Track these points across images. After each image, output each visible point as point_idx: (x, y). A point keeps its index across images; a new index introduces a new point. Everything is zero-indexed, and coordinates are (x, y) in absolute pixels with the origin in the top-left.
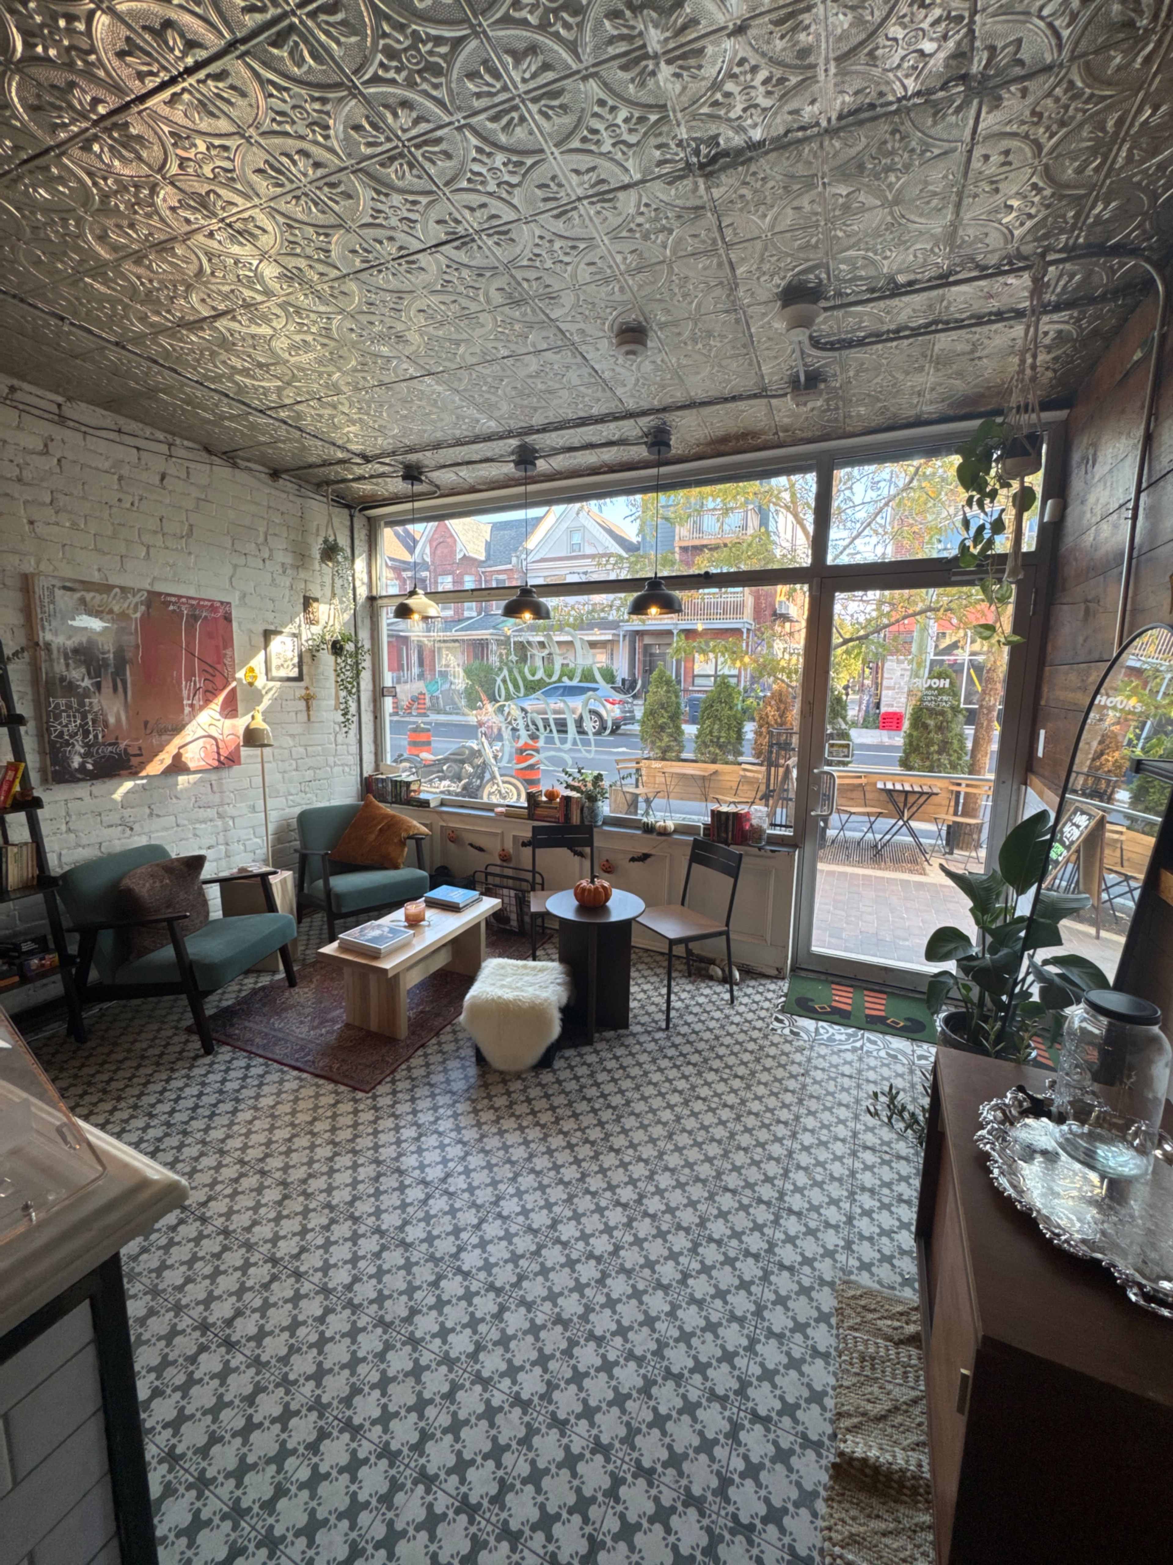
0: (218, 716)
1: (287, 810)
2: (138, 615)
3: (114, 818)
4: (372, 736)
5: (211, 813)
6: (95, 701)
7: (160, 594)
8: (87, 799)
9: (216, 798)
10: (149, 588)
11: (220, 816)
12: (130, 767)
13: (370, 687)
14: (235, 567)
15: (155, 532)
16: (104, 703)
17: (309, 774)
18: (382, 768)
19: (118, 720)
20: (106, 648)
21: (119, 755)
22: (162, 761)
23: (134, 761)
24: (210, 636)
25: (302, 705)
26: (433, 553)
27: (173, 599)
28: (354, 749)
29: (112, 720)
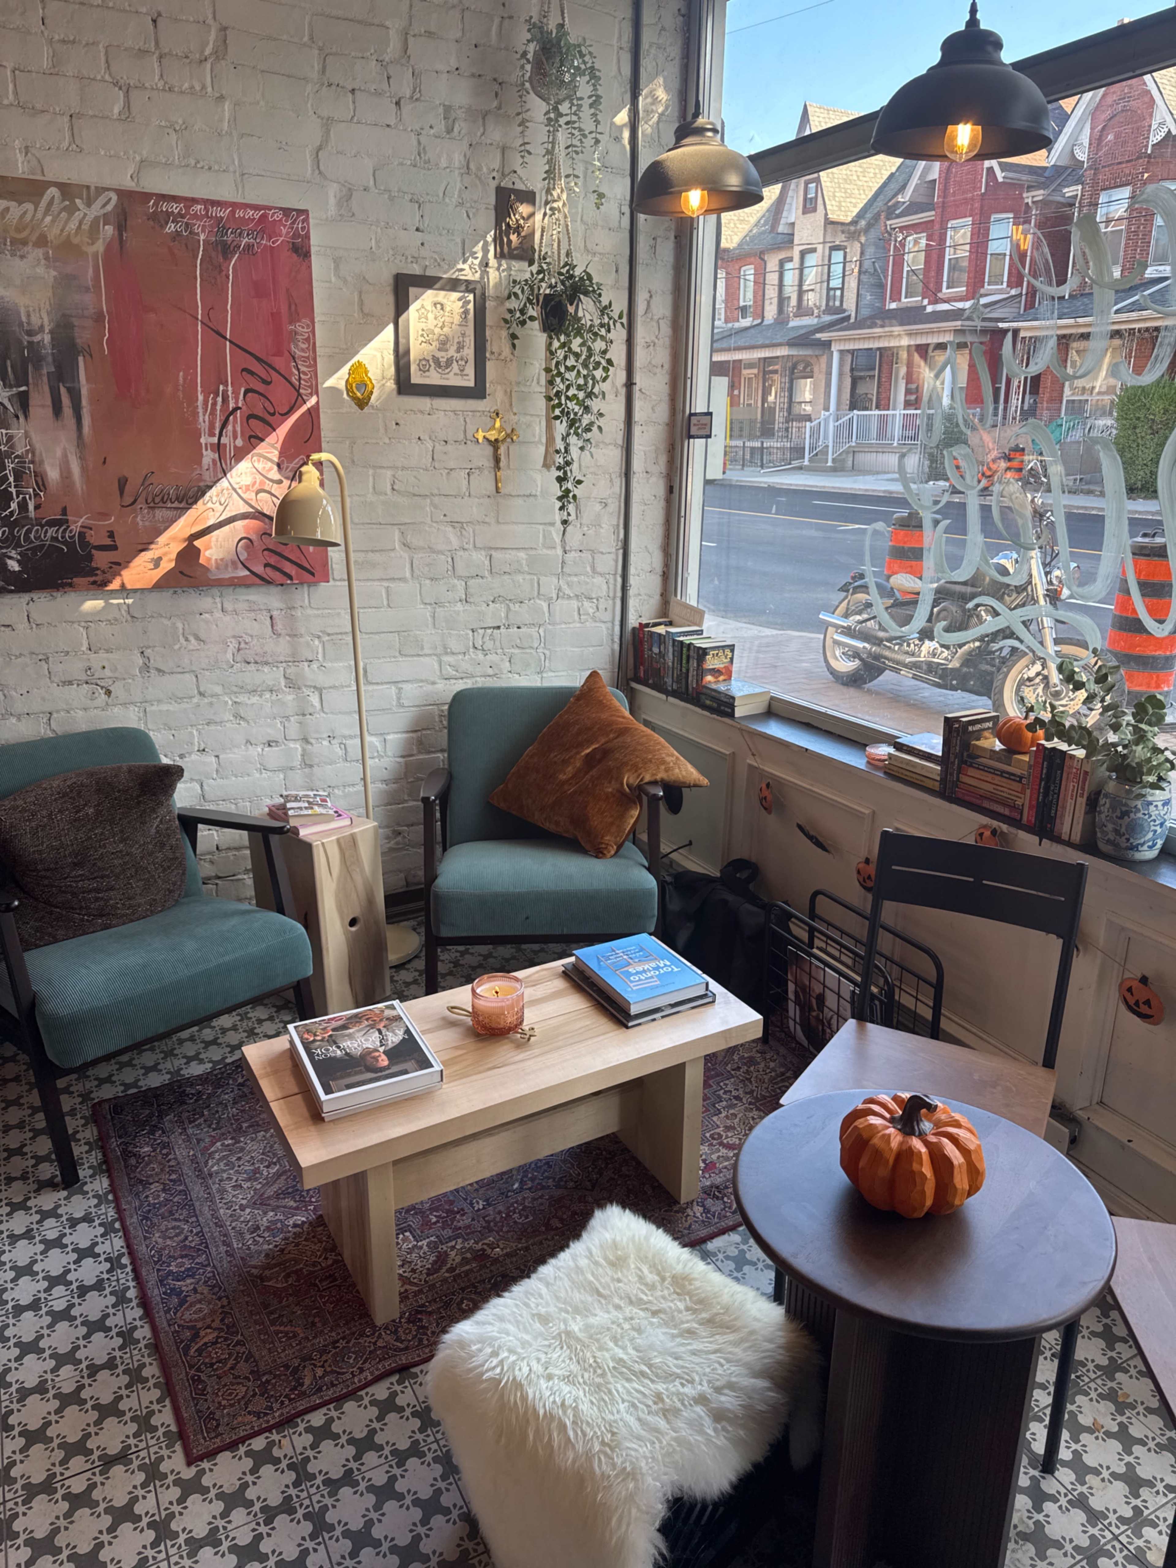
0: (275, 474)
1: (441, 686)
2: (100, 247)
3: (75, 668)
4: (658, 532)
5: (273, 676)
6: (18, 433)
7: (146, 196)
8: (22, 626)
9: (281, 648)
10: (129, 184)
11: (292, 684)
12: (92, 572)
13: (662, 412)
14: (328, 123)
15: (143, 53)
16: (36, 438)
17: (496, 613)
18: (675, 612)
19: (66, 474)
20: (35, 321)
21: (70, 545)
22: (157, 562)
23: (101, 559)
24: (259, 290)
25: (482, 456)
26: (1097, 142)
27: (175, 208)
28: (610, 562)
29: (53, 474)
